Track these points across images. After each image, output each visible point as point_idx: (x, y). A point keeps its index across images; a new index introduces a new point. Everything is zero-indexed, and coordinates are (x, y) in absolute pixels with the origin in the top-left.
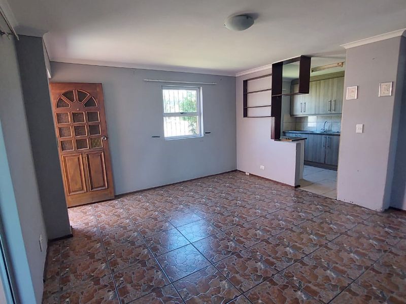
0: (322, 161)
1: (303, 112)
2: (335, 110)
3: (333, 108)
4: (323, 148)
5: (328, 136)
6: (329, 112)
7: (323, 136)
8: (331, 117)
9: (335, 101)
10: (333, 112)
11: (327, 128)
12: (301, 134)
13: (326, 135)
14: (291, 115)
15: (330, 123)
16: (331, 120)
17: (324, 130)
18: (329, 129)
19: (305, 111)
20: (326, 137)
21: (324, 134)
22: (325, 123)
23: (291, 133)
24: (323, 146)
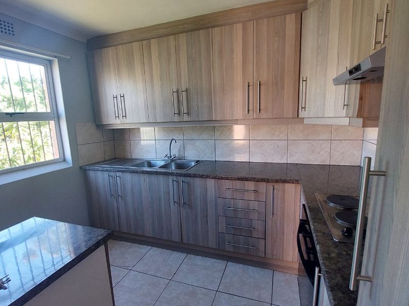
0: (176, 238)
1: (121, 117)
2: (188, 114)
3: (184, 108)
4: (174, 208)
5: (181, 179)
6: (176, 118)
7: (171, 178)
8: (181, 130)
9: (186, 91)
10: (186, 118)
11: (175, 152)
12: (120, 173)
13: (178, 175)
14: (97, 125)
15: (179, 143)
16: (181, 136)
17: (171, 157)
18: (181, 156)
19: (126, 116)
20: (178, 182)
21: (172, 174)
22: (170, 141)
23: (98, 170)
24: (174, 202)
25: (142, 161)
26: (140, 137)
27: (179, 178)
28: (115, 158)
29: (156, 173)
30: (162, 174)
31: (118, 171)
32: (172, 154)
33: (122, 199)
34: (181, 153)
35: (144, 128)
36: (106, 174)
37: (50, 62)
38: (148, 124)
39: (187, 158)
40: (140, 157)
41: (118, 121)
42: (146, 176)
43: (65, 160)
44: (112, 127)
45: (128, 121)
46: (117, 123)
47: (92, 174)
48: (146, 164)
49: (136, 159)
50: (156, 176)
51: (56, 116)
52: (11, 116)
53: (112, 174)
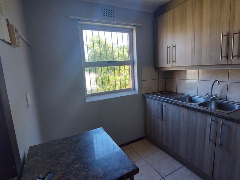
1: (171, 62)
2: (239, 56)
3: (234, 51)
4: (208, 145)
5: (221, 121)
6: (224, 61)
7: (209, 118)
8: (227, 73)
10: (235, 61)
11: (217, 92)
12: (166, 103)
13: (217, 116)
14: (155, 68)
15: (223, 85)
16: (226, 78)
17: (212, 96)
18: (223, 96)
19: (175, 61)
20: (217, 122)
21: (211, 114)
22: (213, 82)
23: (152, 98)
24: (210, 140)
25: (184, 96)
26: (185, 77)
27: (219, 119)
28: (165, 91)
29: (195, 109)
30: (201, 112)
31: (165, 102)
32: (213, 94)
33: (165, 121)
34: (223, 94)
35: (190, 71)
36: (157, 102)
37: (132, 30)
38: (193, 67)
39: (230, 99)
40: (184, 93)
41: (169, 65)
42: (186, 110)
43: (134, 89)
44: (165, 69)
45: (177, 64)
46: (168, 66)
47: (148, 100)
48: (187, 99)
49: (180, 94)
50: (194, 112)
51: (132, 62)
52: (110, 63)
53: (160, 102)
